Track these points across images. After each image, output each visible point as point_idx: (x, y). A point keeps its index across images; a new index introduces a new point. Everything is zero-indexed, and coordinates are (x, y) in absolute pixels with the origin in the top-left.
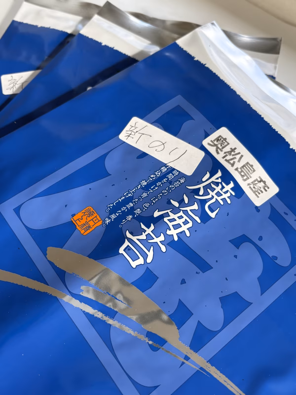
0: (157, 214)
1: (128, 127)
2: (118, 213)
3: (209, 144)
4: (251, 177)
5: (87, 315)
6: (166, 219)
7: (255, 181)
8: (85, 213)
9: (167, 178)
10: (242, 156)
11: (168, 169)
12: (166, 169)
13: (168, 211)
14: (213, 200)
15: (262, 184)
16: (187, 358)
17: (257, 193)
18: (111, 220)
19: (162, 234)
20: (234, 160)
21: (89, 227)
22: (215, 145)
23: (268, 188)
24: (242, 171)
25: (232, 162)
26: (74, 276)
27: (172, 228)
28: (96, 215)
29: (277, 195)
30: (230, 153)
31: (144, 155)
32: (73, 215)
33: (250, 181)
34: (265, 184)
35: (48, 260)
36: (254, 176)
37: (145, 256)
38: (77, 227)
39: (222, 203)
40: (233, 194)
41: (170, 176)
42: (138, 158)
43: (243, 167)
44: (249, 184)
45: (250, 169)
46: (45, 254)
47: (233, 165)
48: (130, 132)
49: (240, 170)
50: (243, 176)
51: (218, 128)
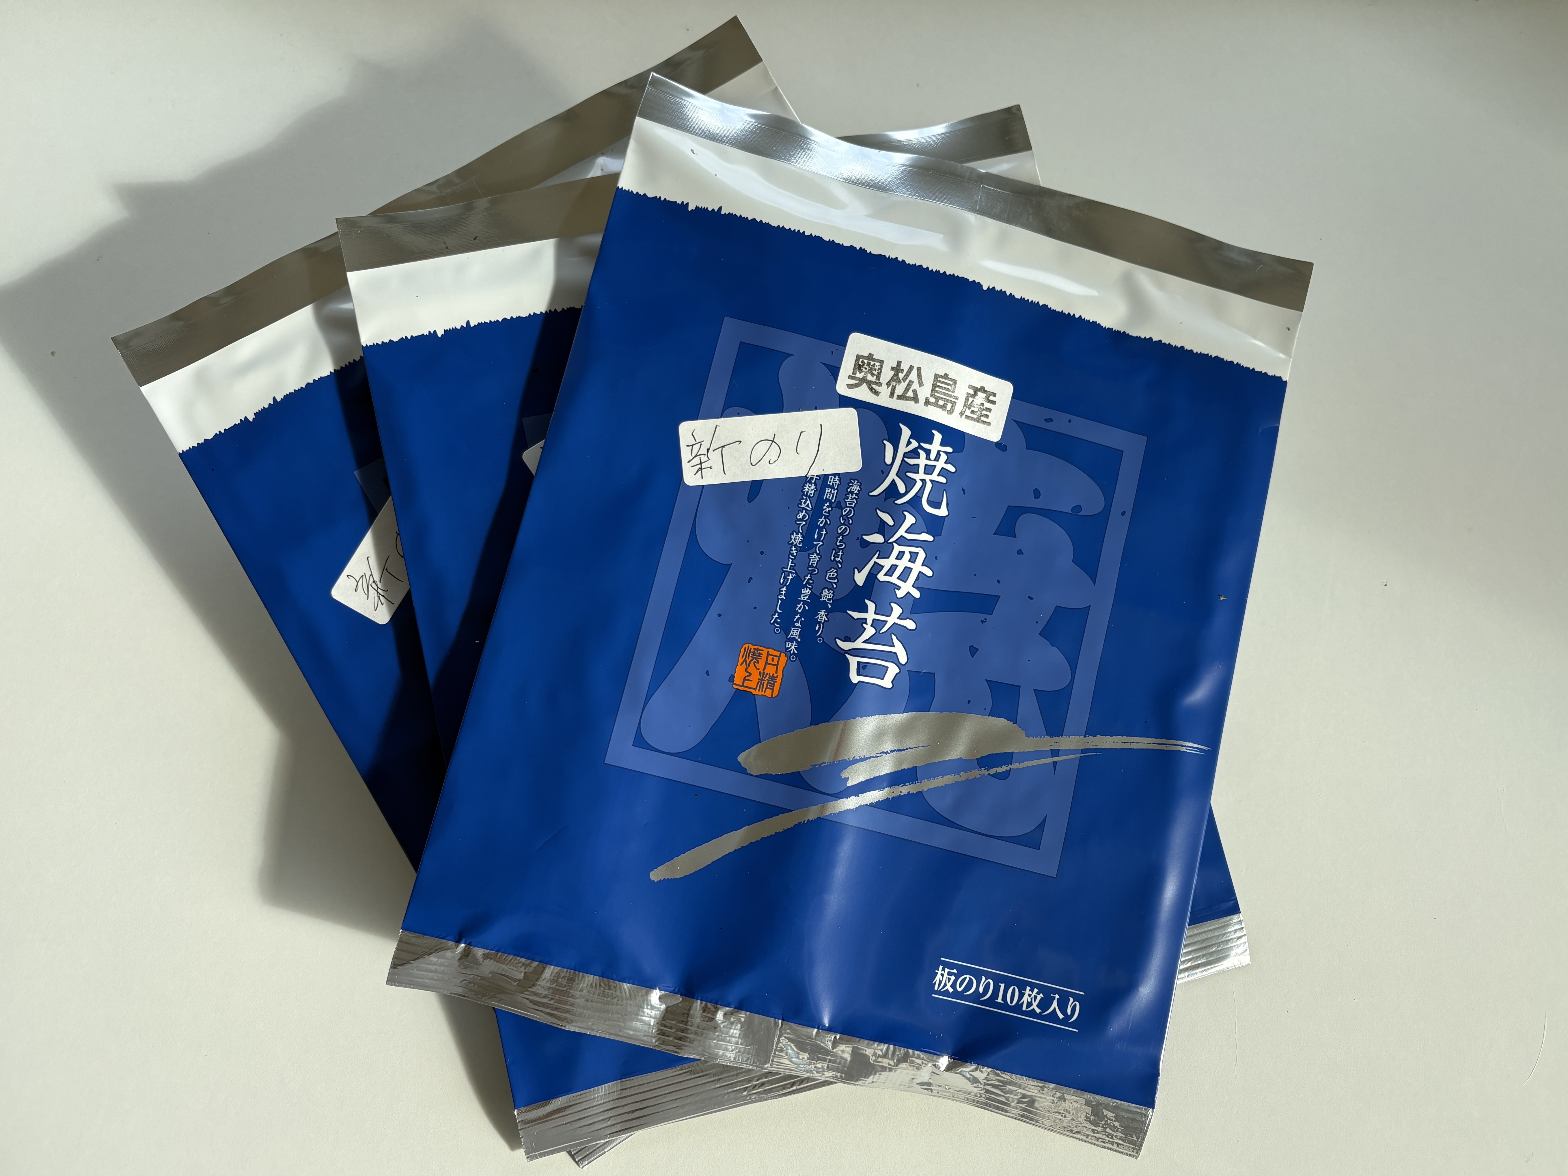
0: (860, 578)
1: (685, 454)
2: (797, 621)
3: (850, 386)
4: (957, 398)
5: (877, 805)
6: (881, 577)
7: (967, 400)
8: (745, 661)
9: (827, 500)
10: (919, 369)
11: (815, 483)
12: (813, 486)
13: (875, 559)
14: (929, 486)
15: (981, 396)
16: (1055, 753)
17: (983, 419)
18: (796, 640)
19: (892, 604)
20: (913, 388)
21: (773, 678)
22: (863, 380)
23: (994, 395)
24: (937, 399)
25: (910, 394)
26: (817, 769)
27: (899, 583)
28: (766, 650)
29: (1015, 396)
30: (895, 379)
31: (756, 487)
32: (732, 679)
33: (959, 406)
34: (985, 391)
35: (756, 776)
36: (961, 392)
37: (893, 657)
38: (754, 692)
39: (943, 480)
40: (950, 450)
41: (830, 494)
42: (750, 499)
43: (933, 390)
44: (962, 414)
45: (947, 384)
46: (744, 771)
47: (915, 399)
48: (696, 461)
49: (932, 400)
50: (943, 407)
51: (844, 344)
